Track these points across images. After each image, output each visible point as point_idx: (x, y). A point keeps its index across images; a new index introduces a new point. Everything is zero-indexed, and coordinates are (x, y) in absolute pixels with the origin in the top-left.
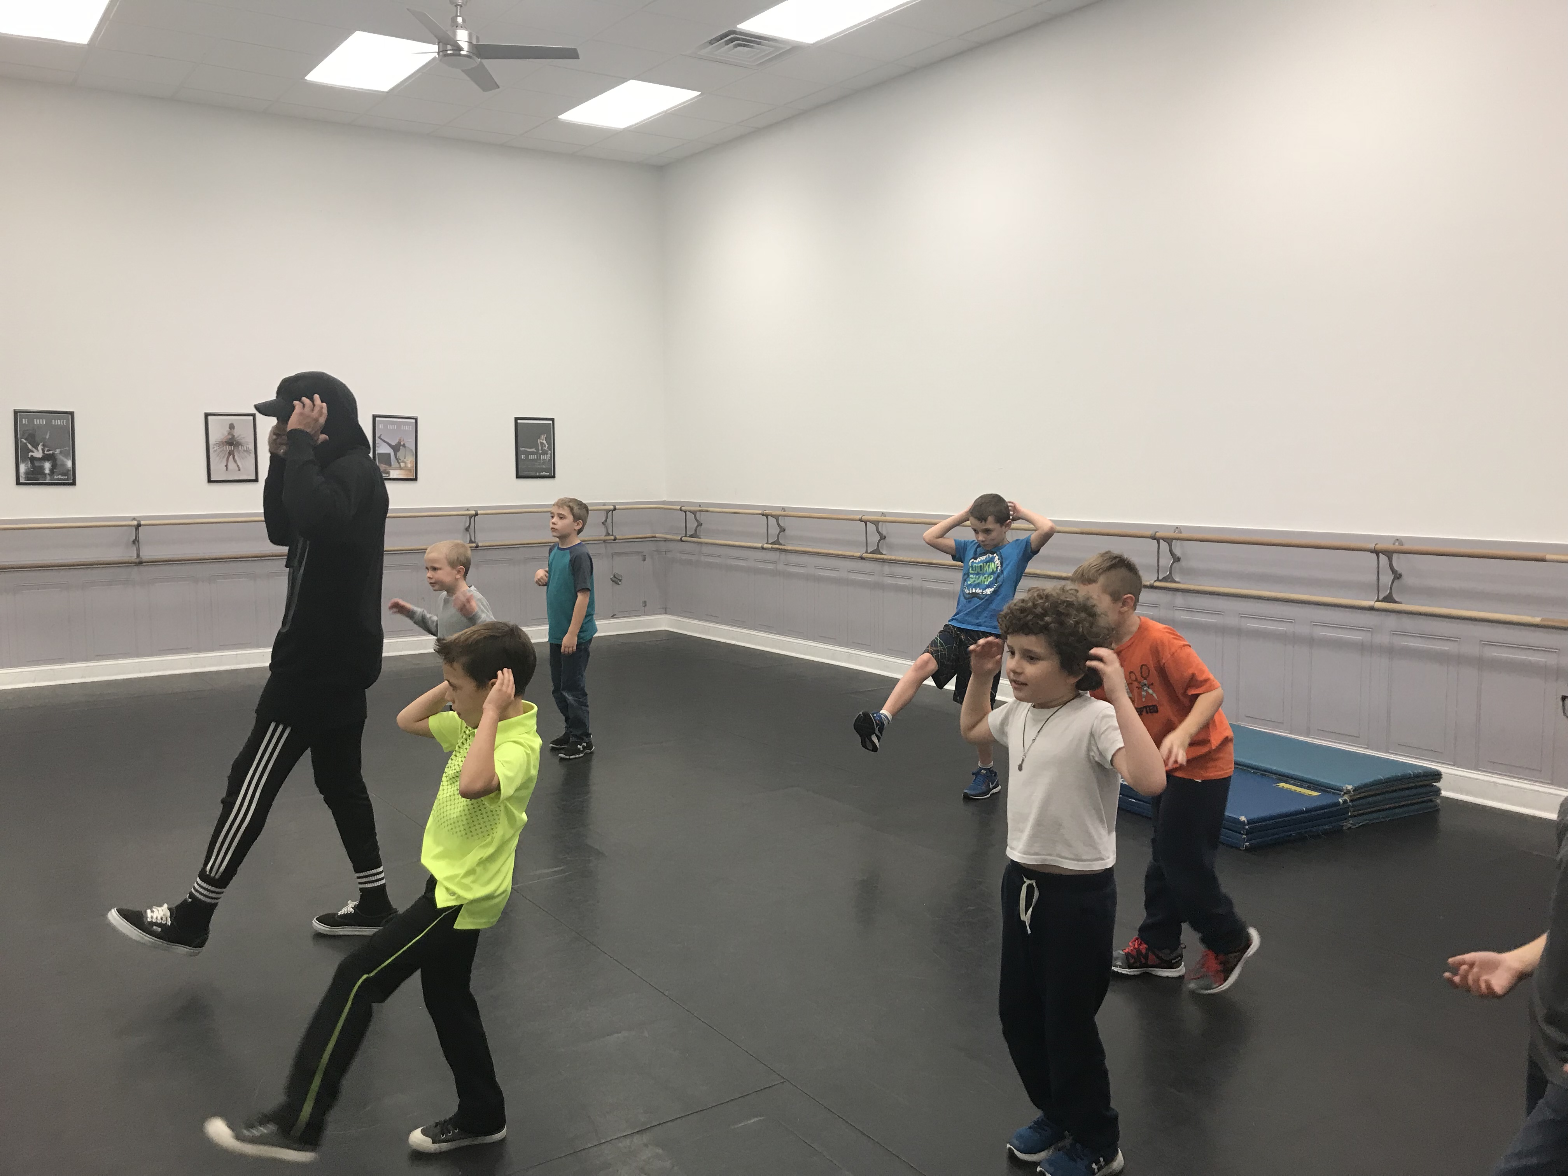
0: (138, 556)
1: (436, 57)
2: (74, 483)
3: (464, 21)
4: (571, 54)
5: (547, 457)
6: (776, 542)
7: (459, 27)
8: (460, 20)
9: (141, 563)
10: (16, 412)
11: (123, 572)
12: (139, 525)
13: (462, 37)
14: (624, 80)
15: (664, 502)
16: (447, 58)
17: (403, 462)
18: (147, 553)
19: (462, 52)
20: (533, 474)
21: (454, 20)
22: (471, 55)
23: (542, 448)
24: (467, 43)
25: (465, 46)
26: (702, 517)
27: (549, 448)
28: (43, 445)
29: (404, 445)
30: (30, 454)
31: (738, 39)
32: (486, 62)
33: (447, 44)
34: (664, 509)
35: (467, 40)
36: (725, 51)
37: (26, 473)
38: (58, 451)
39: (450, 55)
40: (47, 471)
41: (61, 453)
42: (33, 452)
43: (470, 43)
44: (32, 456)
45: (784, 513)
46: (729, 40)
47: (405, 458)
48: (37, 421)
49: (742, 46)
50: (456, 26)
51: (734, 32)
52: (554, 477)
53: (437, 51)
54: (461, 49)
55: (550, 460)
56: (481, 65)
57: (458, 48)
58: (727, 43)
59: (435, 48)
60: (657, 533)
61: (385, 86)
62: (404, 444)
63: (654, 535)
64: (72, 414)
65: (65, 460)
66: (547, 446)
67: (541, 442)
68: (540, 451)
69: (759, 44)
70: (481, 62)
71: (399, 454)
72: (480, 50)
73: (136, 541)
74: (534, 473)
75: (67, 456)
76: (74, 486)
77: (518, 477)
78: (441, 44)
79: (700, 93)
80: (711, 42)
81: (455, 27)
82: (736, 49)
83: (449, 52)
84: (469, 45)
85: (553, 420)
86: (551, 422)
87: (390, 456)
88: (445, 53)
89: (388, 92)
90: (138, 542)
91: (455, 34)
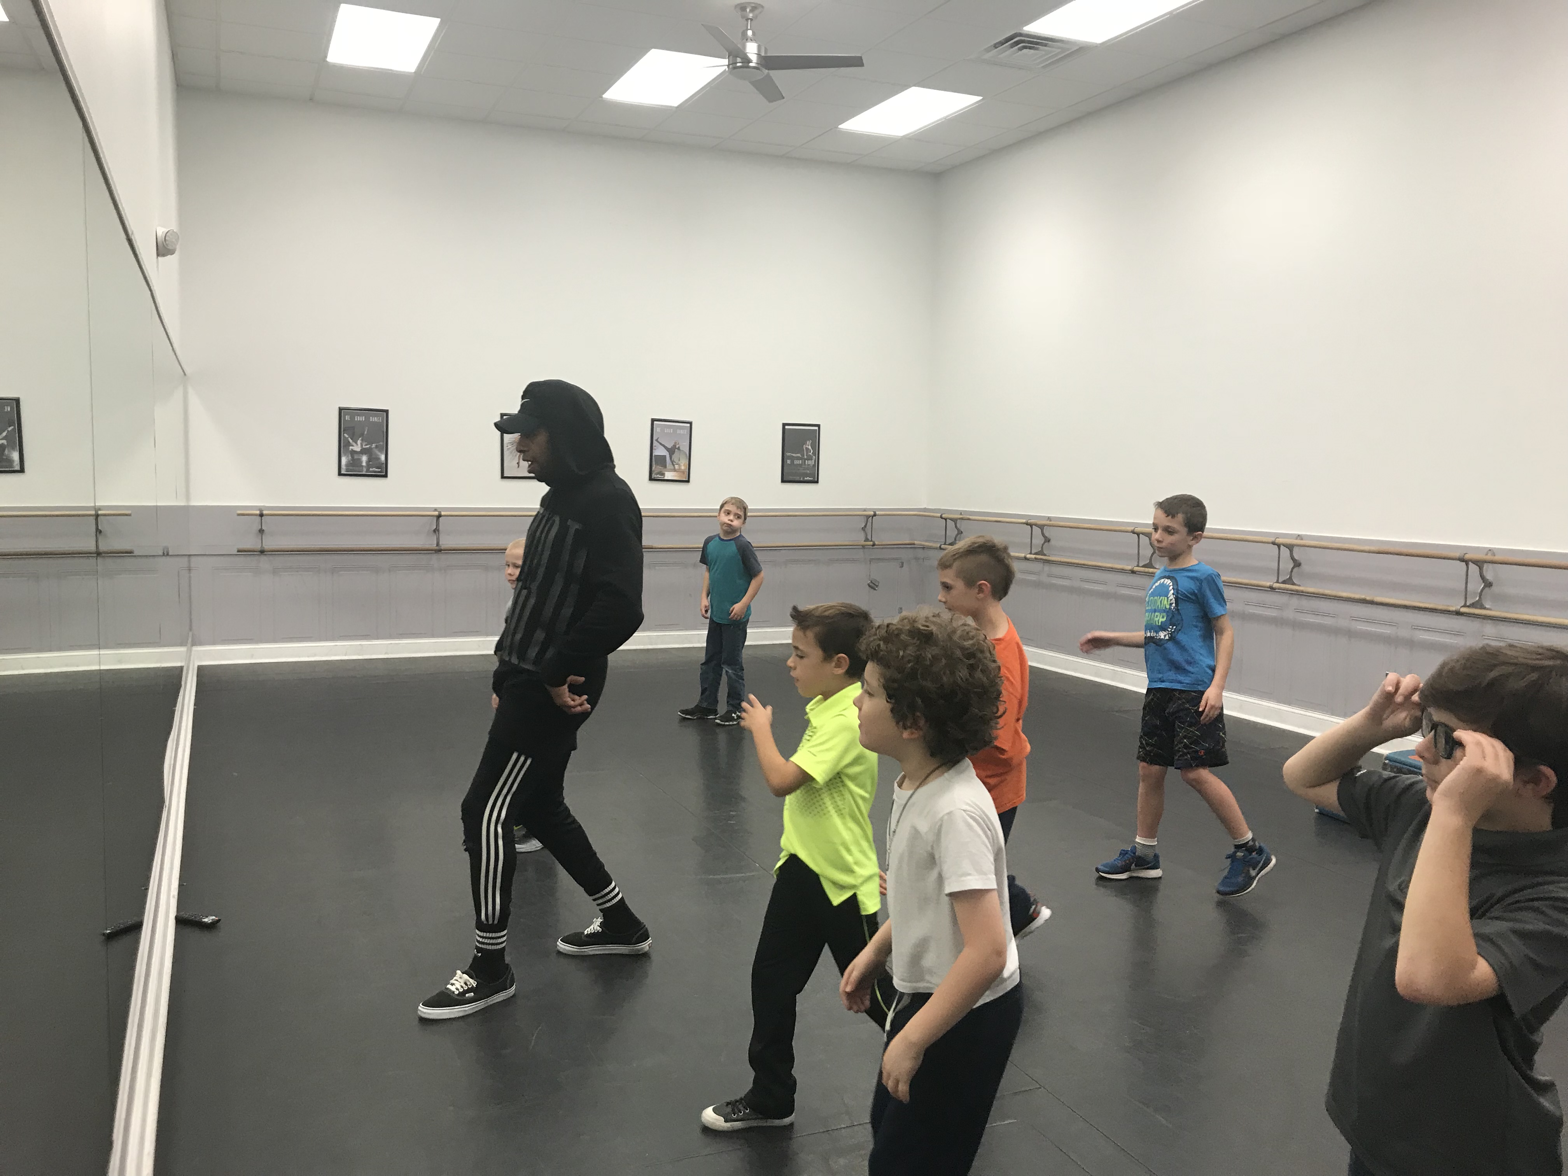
0: (438, 545)
1: (726, 69)
2: (386, 476)
3: (754, 34)
4: (856, 62)
5: (811, 463)
6: (1041, 553)
7: (749, 40)
8: (750, 33)
9: (440, 550)
10: (341, 409)
11: (423, 559)
12: (439, 516)
13: (752, 50)
14: (905, 87)
15: (925, 510)
16: (736, 70)
17: (677, 464)
18: (447, 542)
19: (751, 64)
20: (797, 478)
21: (744, 34)
22: (759, 66)
23: (807, 453)
24: (756, 55)
25: (754, 58)
26: (962, 525)
27: (814, 453)
28: (362, 440)
29: (679, 449)
30: (351, 447)
31: (1023, 41)
32: (773, 73)
33: (736, 56)
34: (924, 517)
35: (757, 53)
36: (1009, 54)
37: (347, 465)
38: (374, 446)
39: (741, 67)
40: (364, 464)
41: (377, 447)
42: (353, 446)
43: (759, 54)
44: (352, 449)
45: (1050, 522)
46: (1014, 42)
47: (679, 461)
48: (357, 418)
49: (1027, 48)
50: (745, 38)
51: (1021, 35)
52: (817, 482)
53: (727, 64)
54: (750, 61)
55: (814, 465)
56: (768, 77)
57: (747, 59)
58: (1012, 46)
59: (725, 62)
60: (916, 540)
61: (675, 103)
62: (679, 447)
63: (912, 542)
64: (387, 412)
65: (379, 454)
66: (812, 451)
67: (806, 448)
68: (805, 457)
69: (1046, 45)
70: (768, 73)
71: (673, 457)
72: (768, 62)
73: (436, 531)
74: (799, 477)
75: (381, 451)
76: (385, 478)
77: (783, 481)
78: (731, 57)
79: (981, 98)
80: (996, 46)
81: (745, 40)
82: (1020, 52)
83: (739, 65)
84: (758, 57)
85: (818, 426)
86: (817, 428)
87: (666, 458)
88: (734, 65)
89: (677, 107)
90: (438, 531)
91: (744, 47)
